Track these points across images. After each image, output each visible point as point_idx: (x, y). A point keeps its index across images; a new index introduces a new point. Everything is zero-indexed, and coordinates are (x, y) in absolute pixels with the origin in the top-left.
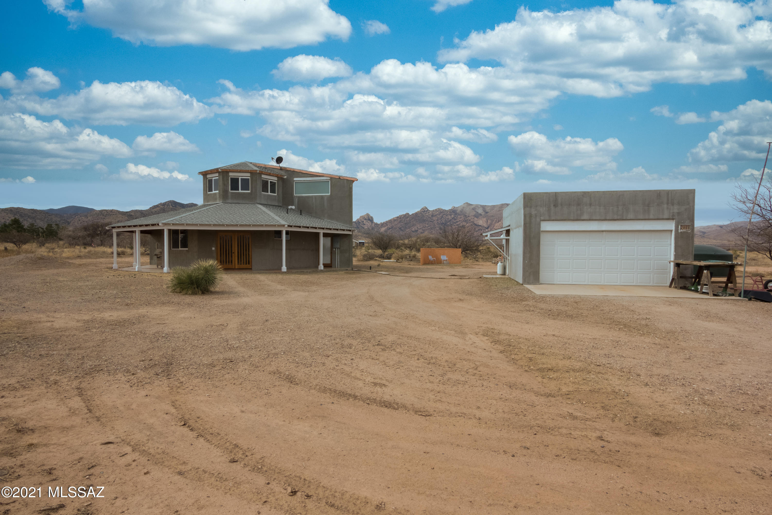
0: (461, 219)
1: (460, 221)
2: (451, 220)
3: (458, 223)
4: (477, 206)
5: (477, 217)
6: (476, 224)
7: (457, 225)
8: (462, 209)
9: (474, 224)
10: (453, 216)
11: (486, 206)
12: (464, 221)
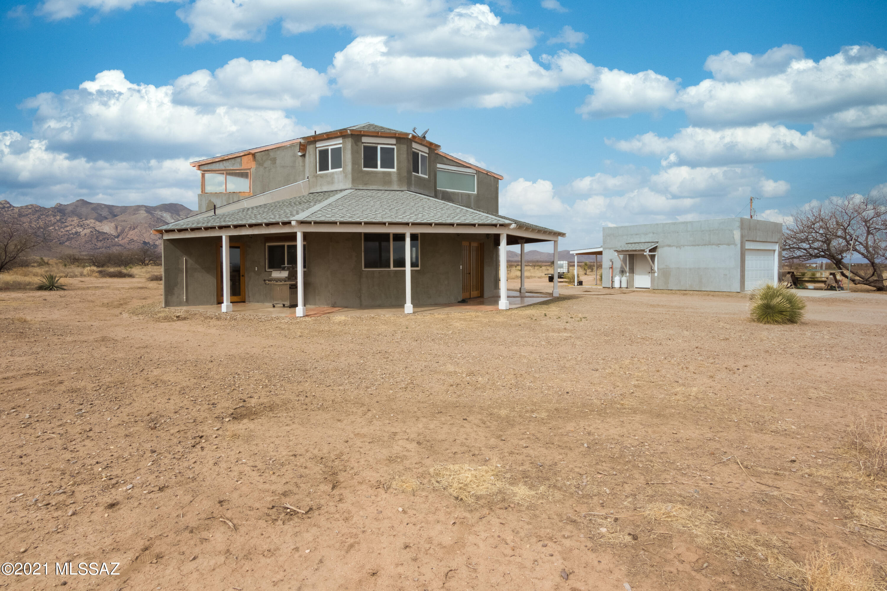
0: (73, 223)
1: (71, 225)
2: (55, 223)
3: (68, 229)
4: (99, 205)
5: (100, 221)
6: (98, 231)
7: (67, 231)
8: (74, 208)
9: (96, 230)
10: (58, 218)
11: (113, 206)
12: (78, 226)
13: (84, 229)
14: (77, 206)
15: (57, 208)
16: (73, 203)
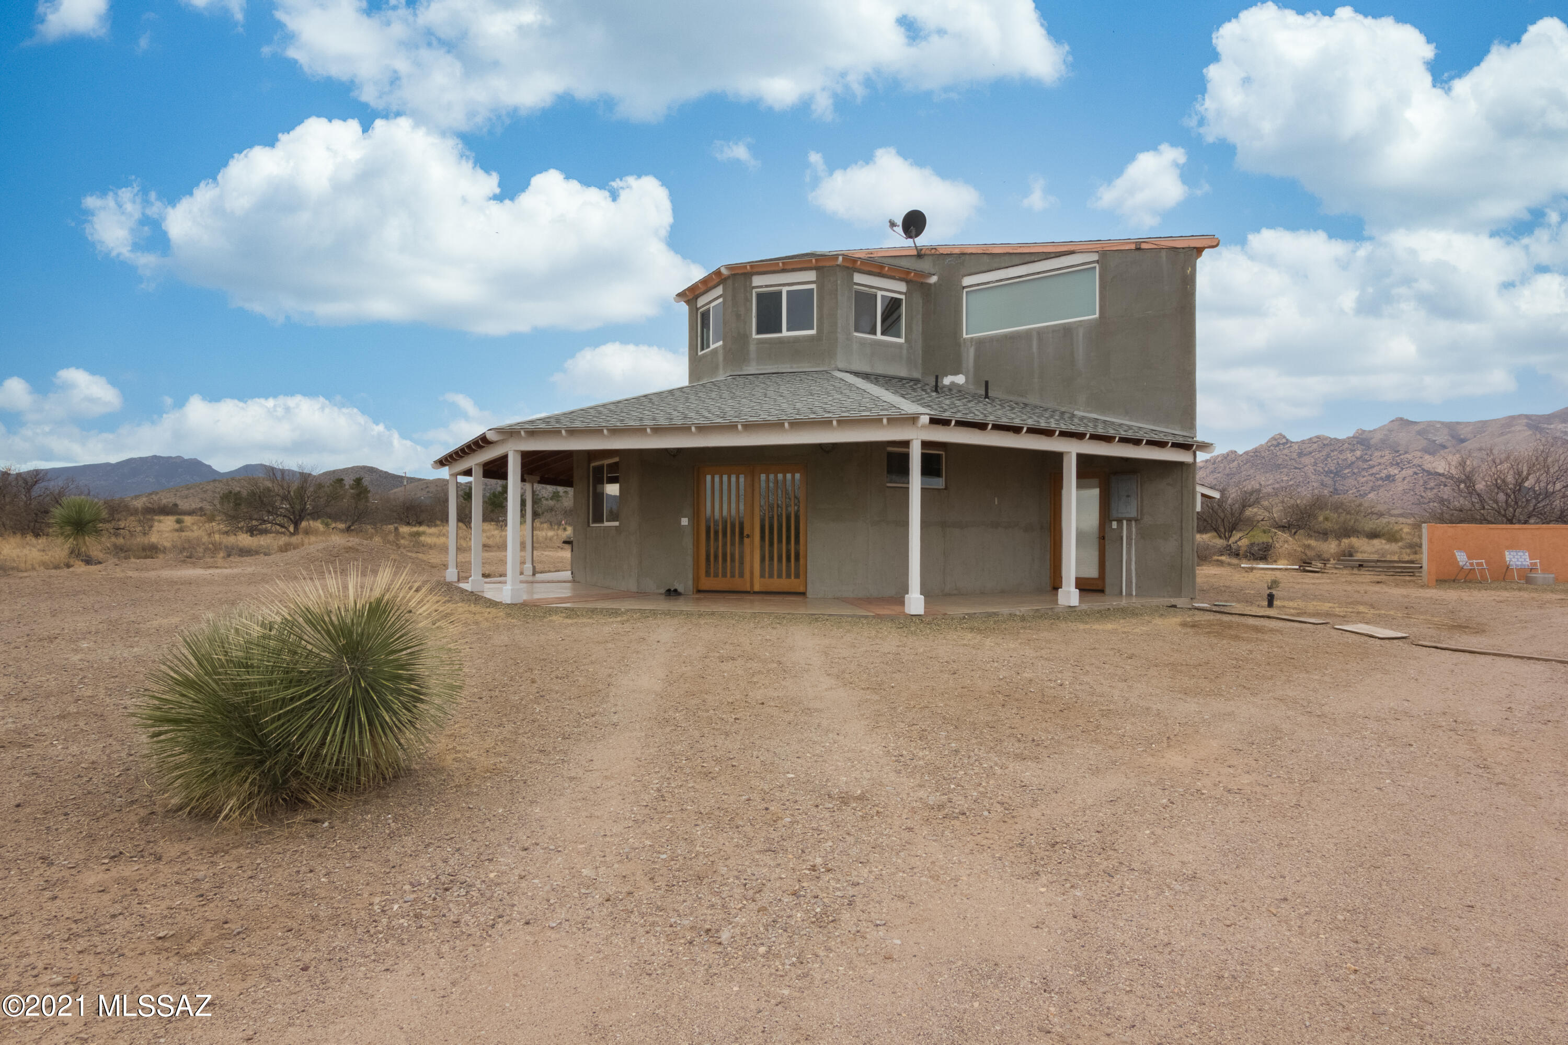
0: (1382, 461)
1: (1380, 464)
2: (1353, 463)
3: (1374, 471)
4: (1431, 424)
5: (1432, 454)
6: (1427, 471)
7: (1372, 474)
8: (1385, 435)
9: (1423, 470)
10: (1358, 453)
11: (1458, 423)
12: (1392, 465)
13: (1402, 469)
14: (1390, 431)
15: (1357, 438)
16: (1385, 425)
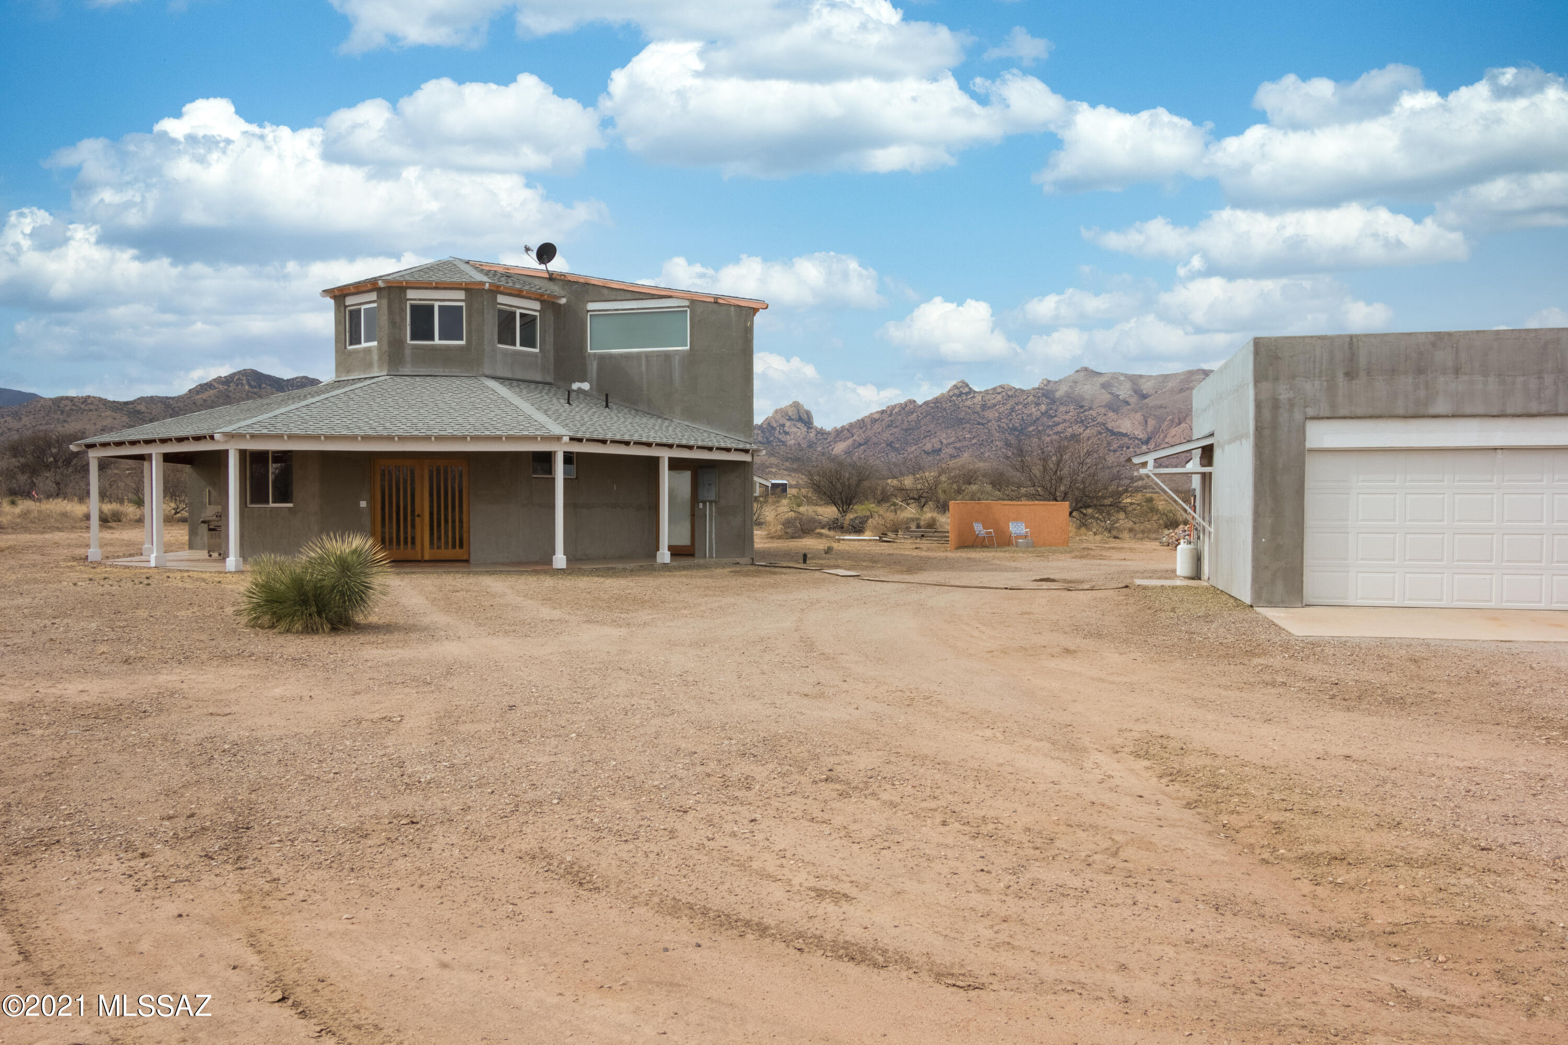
0: (1067, 417)
1: (1065, 421)
2: (1038, 419)
3: (1059, 428)
4: (1115, 376)
5: (1116, 410)
6: (1111, 431)
7: (1057, 433)
8: (1070, 387)
9: (1107, 429)
10: (1043, 408)
11: (1140, 376)
12: (1076, 422)
13: (1087, 427)
14: (1075, 383)
15: (1042, 389)
16: (1070, 376)
